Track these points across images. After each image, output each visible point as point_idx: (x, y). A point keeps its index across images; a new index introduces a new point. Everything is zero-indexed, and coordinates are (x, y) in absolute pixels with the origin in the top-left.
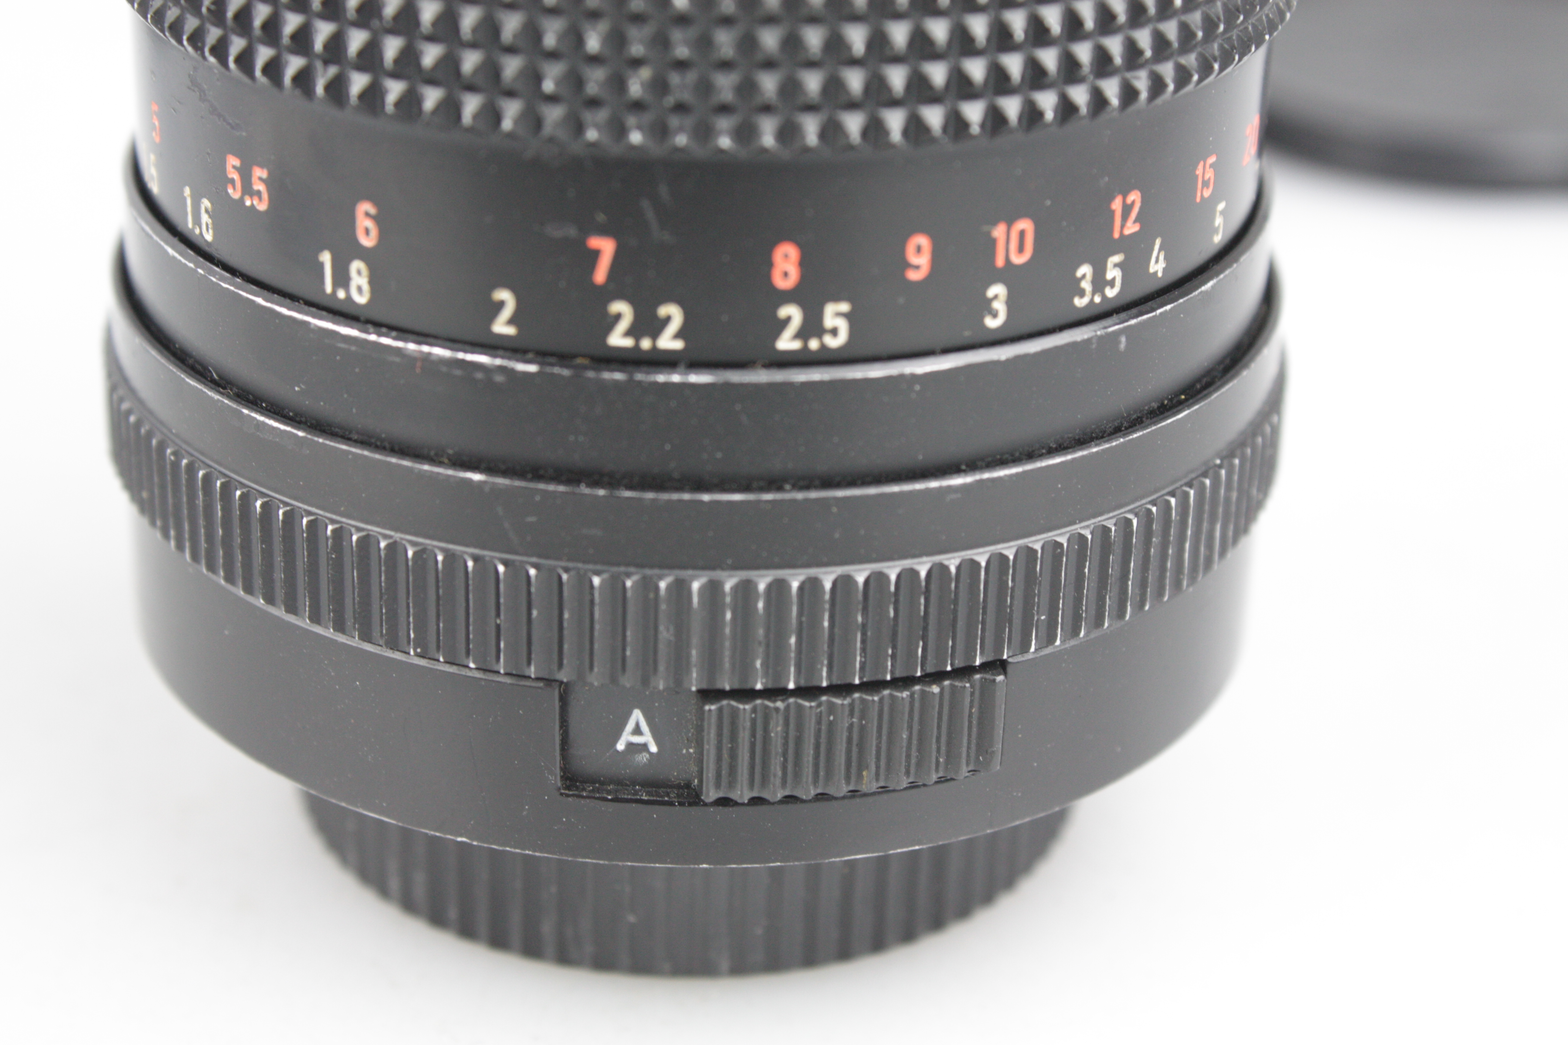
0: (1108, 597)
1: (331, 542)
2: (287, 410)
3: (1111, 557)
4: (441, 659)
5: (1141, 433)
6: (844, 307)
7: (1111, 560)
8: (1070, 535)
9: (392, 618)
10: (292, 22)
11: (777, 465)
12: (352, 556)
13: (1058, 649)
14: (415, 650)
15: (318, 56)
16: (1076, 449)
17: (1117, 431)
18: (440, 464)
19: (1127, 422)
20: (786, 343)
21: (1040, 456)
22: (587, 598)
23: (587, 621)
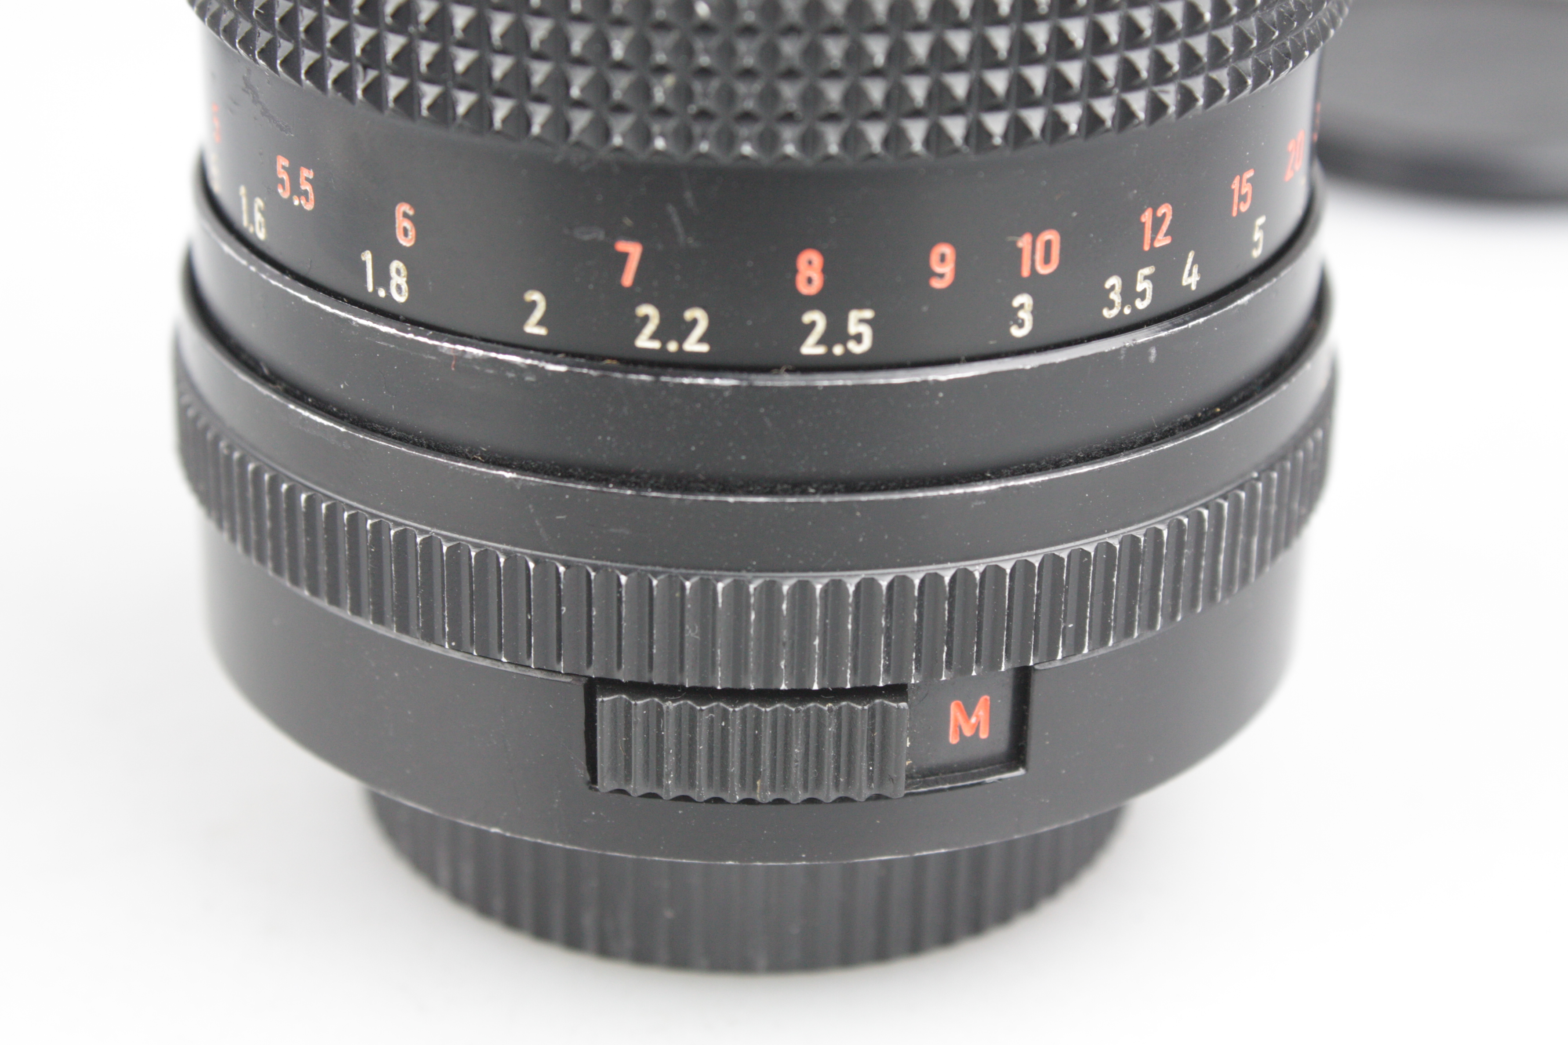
0: (1137, 607)
1: (370, 536)
2: (331, 406)
3: (1140, 568)
4: (475, 653)
5: (1172, 445)
6: (868, 314)
7: (1140, 570)
8: (1098, 544)
9: (428, 611)
10: (334, 26)
11: (801, 468)
12: (391, 550)
13: (1087, 657)
14: (450, 644)
15: (358, 60)
16: (1104, 459)
17: (1148, 442)
18: (473, 461)
19: (1158, 433)
20: (810, 348)
21: (1068, 465)
22: (615, 595)
23: (615, 618)
